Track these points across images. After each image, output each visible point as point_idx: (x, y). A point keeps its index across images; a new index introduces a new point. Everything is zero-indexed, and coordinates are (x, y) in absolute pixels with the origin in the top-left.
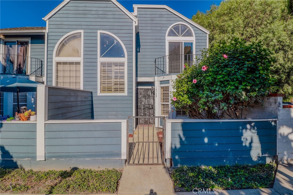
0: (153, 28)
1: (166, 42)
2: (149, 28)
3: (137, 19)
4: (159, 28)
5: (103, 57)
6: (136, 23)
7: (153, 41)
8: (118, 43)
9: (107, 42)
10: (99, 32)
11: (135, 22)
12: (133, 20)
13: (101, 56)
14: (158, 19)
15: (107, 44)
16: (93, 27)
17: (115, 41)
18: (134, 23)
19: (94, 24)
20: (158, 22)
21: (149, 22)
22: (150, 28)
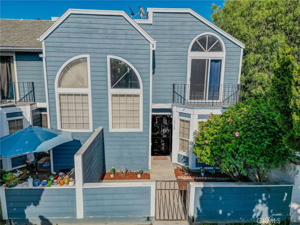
0: (172, 41)
1: (188, 59)
2: (167, 41)
3: (155, 42)
4: (180, 41)
5: (115, 87)
6: (153, 47)
7: (172, 57)
8: (131, 71)
9: (119, 70)
10: (109, 57)
11: (153, 45)
12: (150, 42)
13: (112, 86)
14: (178, 28)
15: (119, 72)
16: (101, 51)
17: (128, 68)
18: (151, 46)
19: (102, 46)
20: (179, 32)
21: (167, 32)
22: (169, 41)
